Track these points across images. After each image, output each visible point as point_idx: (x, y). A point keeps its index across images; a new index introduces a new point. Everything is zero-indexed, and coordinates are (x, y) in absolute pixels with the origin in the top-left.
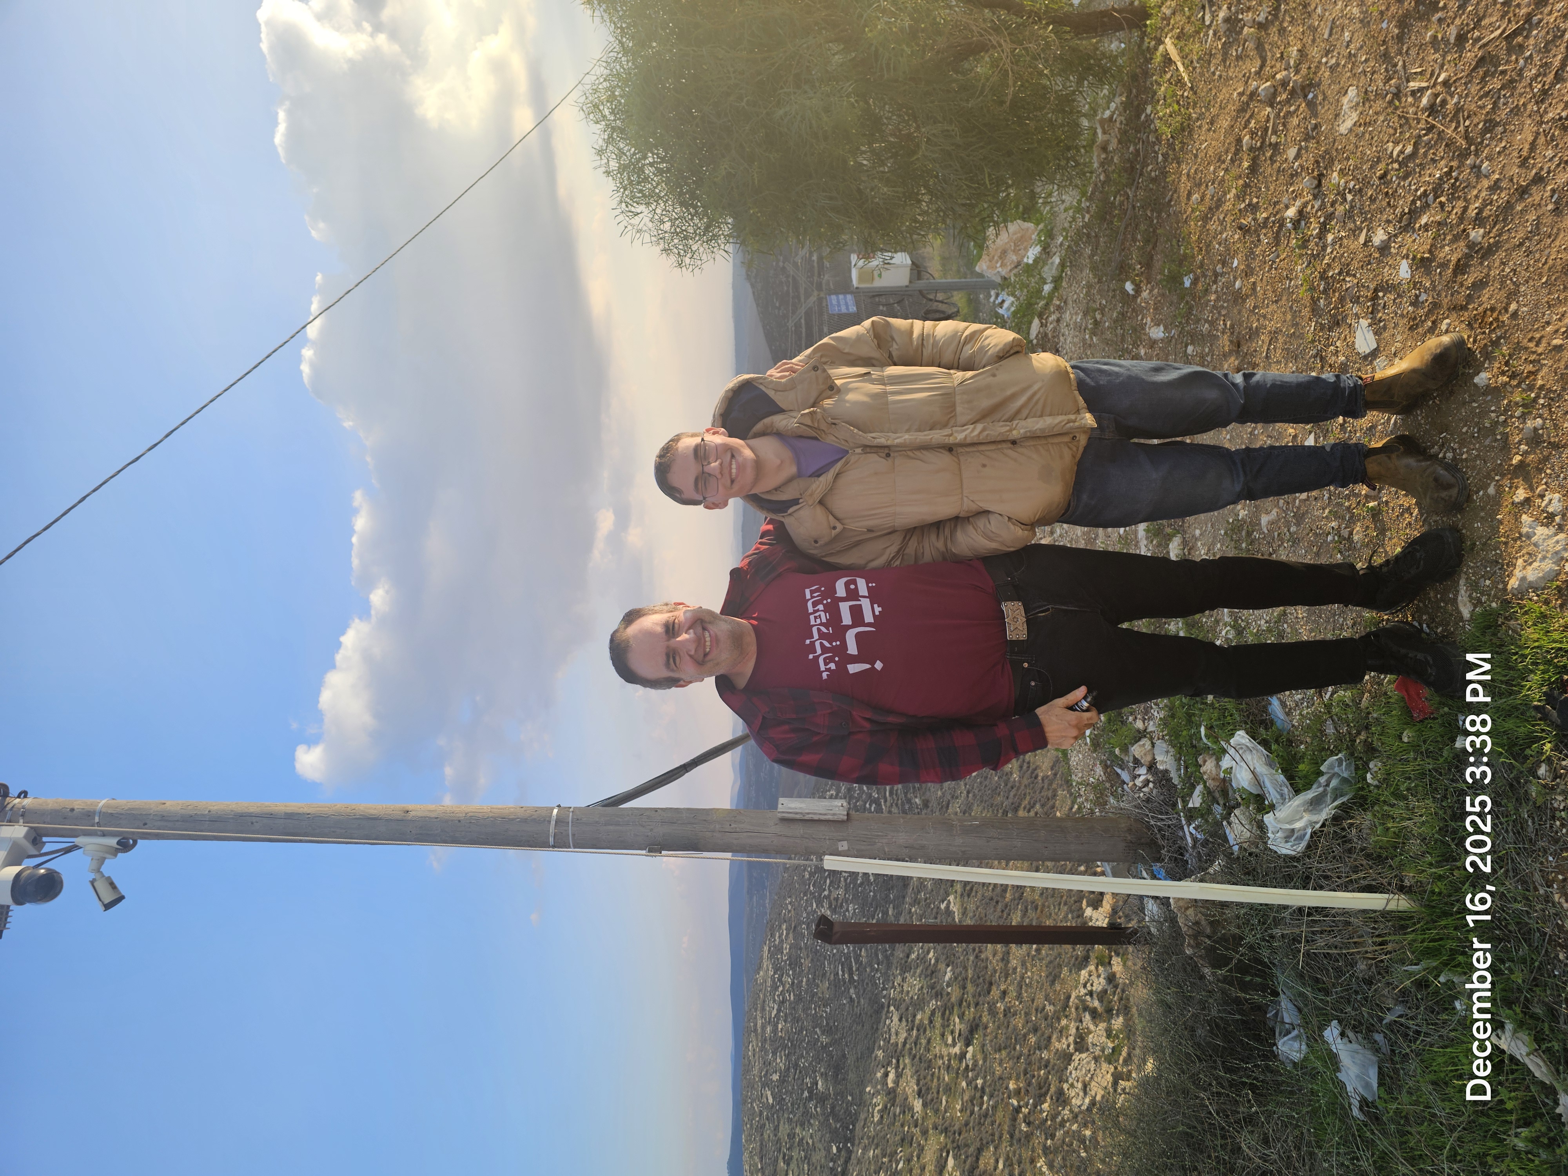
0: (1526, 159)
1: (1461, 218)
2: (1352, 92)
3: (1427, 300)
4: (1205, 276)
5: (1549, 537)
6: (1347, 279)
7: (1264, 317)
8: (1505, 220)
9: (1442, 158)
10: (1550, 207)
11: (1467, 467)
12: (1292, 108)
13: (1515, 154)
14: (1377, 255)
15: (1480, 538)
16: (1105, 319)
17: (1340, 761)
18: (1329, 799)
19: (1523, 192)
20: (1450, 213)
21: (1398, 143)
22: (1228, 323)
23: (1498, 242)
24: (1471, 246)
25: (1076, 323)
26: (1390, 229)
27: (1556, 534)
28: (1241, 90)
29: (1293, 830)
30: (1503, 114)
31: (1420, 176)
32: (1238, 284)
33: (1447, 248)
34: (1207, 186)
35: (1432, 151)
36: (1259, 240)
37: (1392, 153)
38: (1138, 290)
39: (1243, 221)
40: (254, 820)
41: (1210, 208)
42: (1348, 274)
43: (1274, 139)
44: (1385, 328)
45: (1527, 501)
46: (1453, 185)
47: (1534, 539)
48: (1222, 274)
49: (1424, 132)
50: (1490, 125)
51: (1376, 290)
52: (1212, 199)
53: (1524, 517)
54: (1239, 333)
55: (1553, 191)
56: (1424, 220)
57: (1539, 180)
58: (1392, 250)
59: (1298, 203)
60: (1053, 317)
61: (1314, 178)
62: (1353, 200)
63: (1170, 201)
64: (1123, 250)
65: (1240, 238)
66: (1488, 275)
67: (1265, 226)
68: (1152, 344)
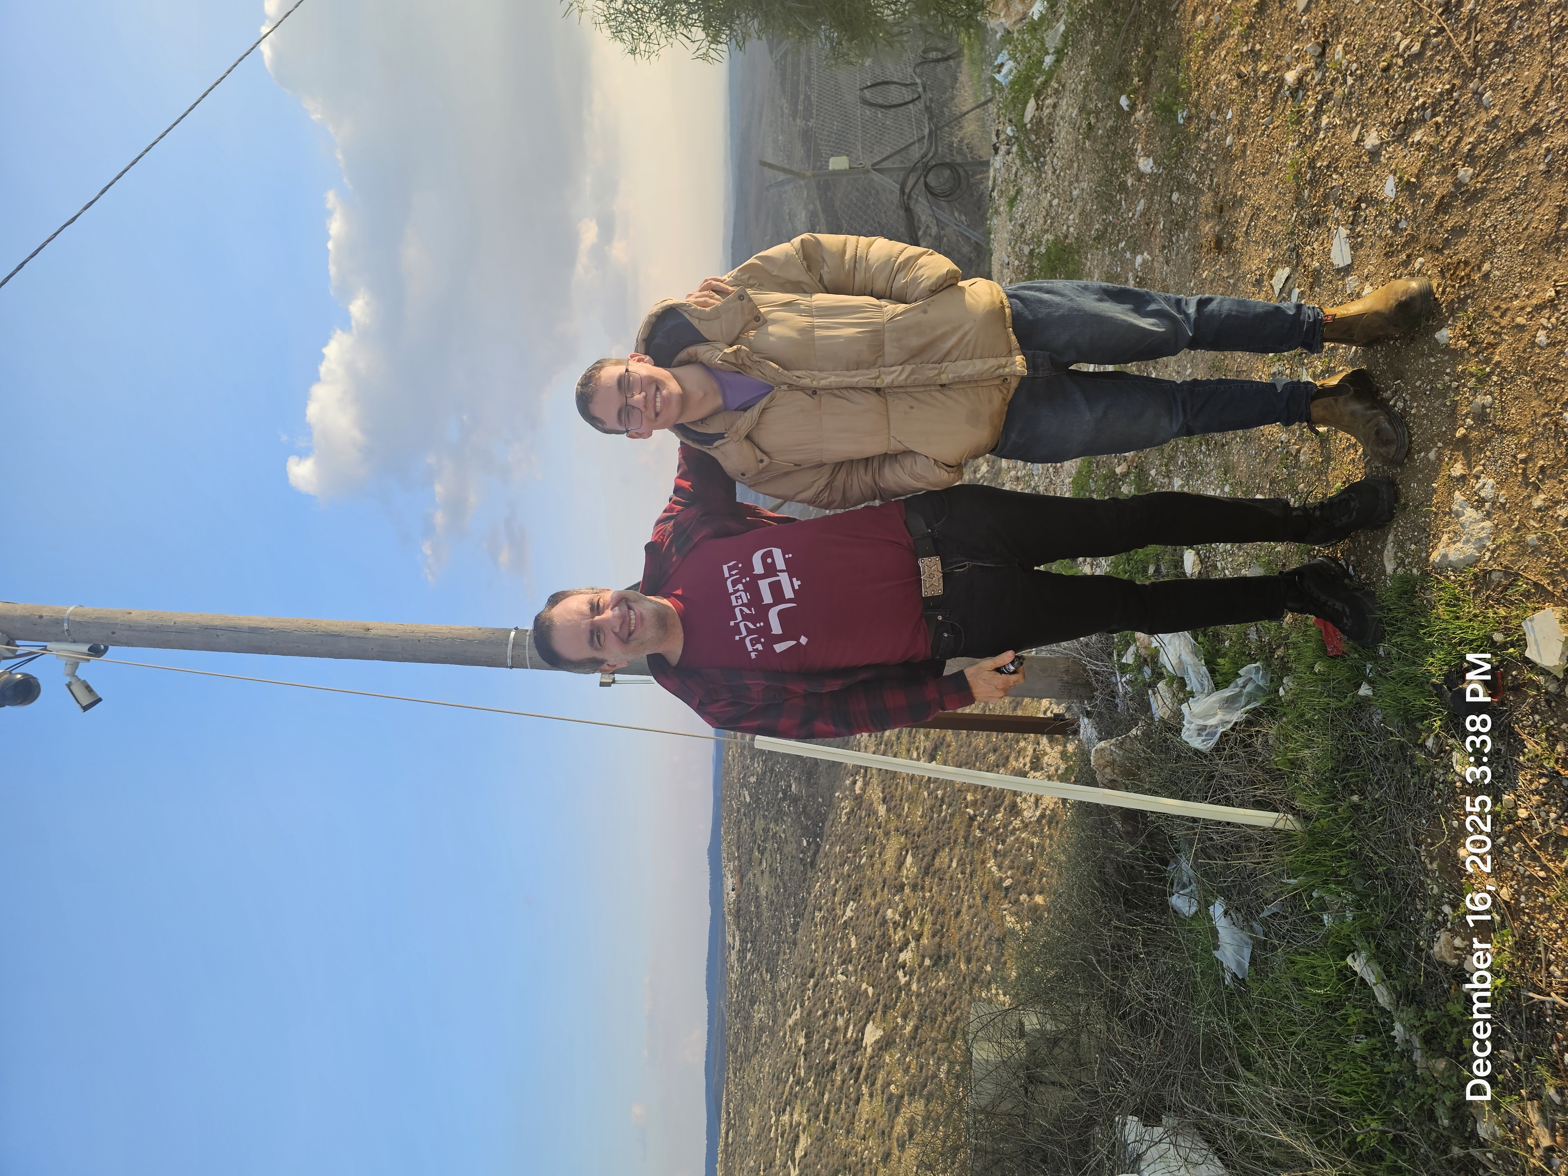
0: (1528, 103)
1: (1454, 150)
3: (1406, 229)
4: (1199, 118)
5: (1477, 521)
6: (1334, 176)
7: (1250, 186)
8: (1496, 166)
9: (1447, 70)
10: (1542, 167)
11: (1414, 423)
13: (1519, 92)
14: (1366, 159)
15: (1414, 500)
16: (1099, 125)
17: (1257, 669)
18: (1243, 700)
19: (1519, 140)
20: (1444, 138)
21: (1407, 35)
22: (1215, 180)
23: (1484, 189)
24: (1458, 184)
25: (1071, 116)
26: (1384, 133)
27: (1483, 520)
29: (1206, 726)
30: (1515, 39)
31: (1422, 82)
32: (1229, 140)
33: (1434, 178)
34: (1213, 9)
35: (1438, 58)
36: (1256, 96)
37: (1398, 45)
38: (1133, 107)
39: (1242, 68)
40: (219, 632)
41: (1213, 39)
42: (1335, 170)
44: (1362, 244)
45: (1463, 477)
46: (1452, 107)
47: (1462, 519)
48: (1216, 122)
49: (1434, 31)
50: (1501, 49)
51: (1359, 200)
52: (1216, 29)
53: (1457, 493)
54: (1224, 197)
55: (1548, 150)
56: (1417, 136)
57: (1536, 131)
58: (1382, 158)
59: (1299, 68)
60: (1049, 101)
61: (1318, 44)
62: (1353, 85)
63: (1176, 11)
64: (1124, 51)
65: (1237, 87)
66: (1468, 223)
67: (1264, 82)
68: (1140, 176)
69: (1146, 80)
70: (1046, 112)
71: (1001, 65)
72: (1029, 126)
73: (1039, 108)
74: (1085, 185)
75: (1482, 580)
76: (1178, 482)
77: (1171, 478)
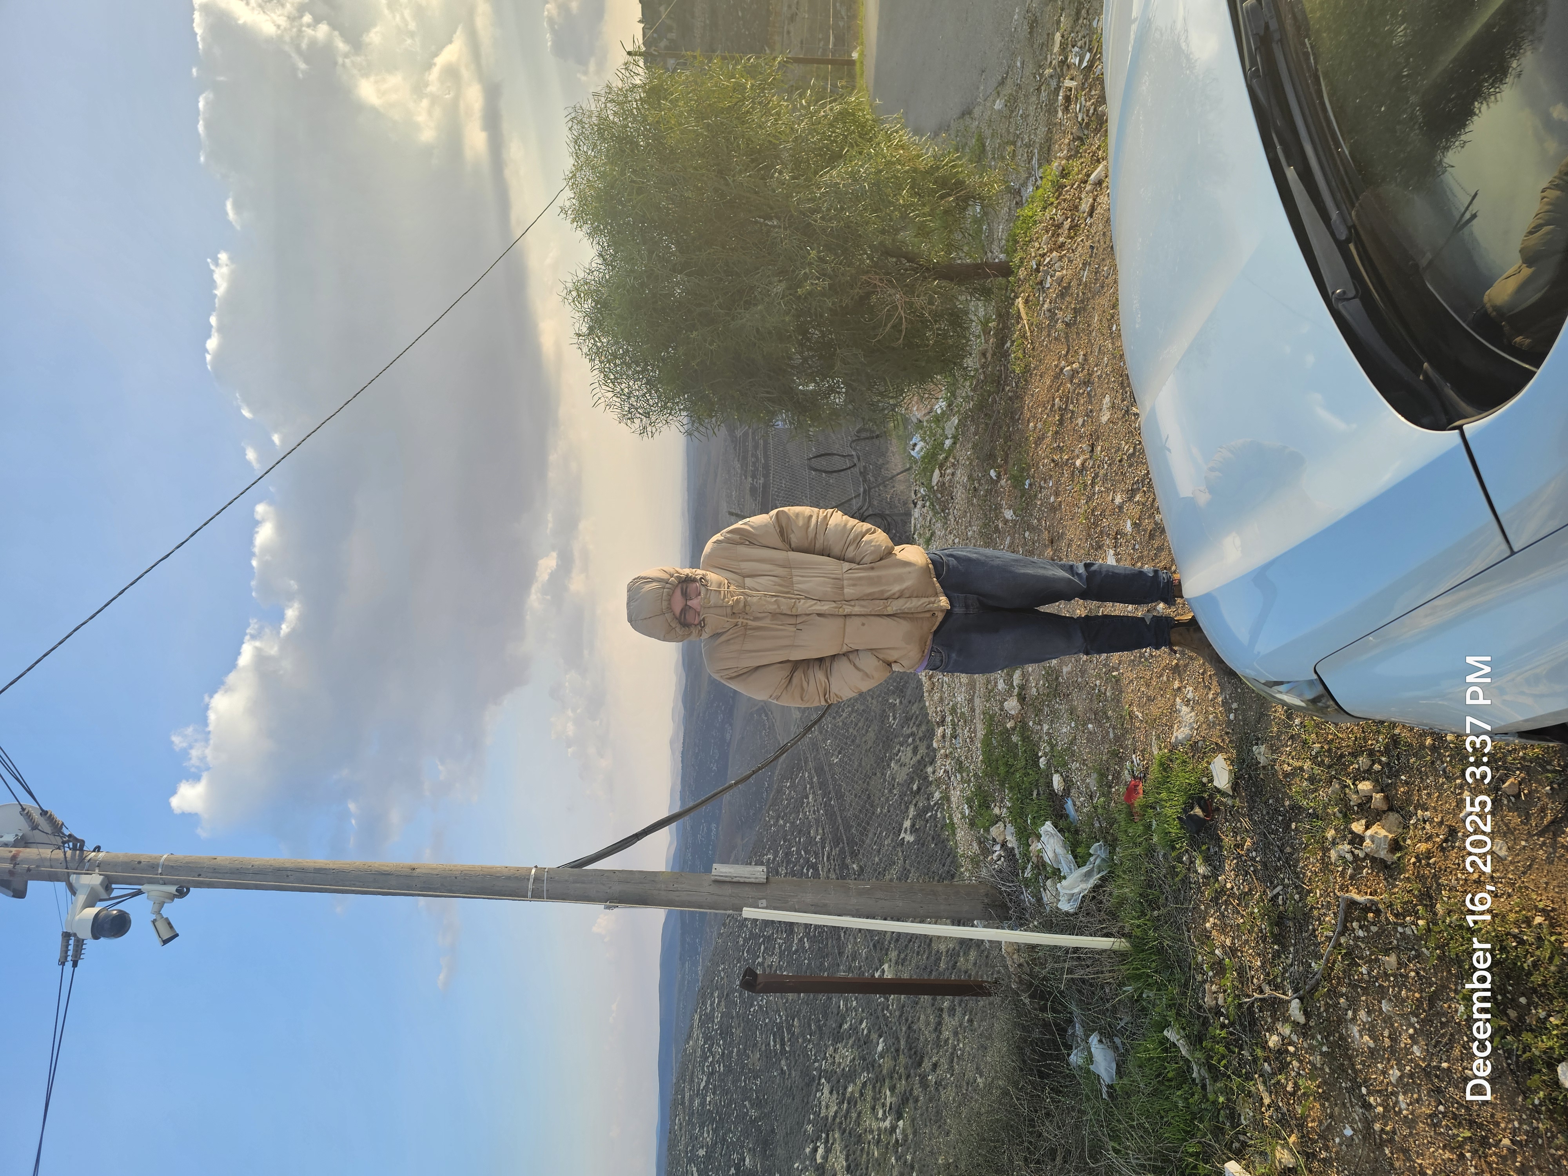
2: (1107, 399)
3: (1139, 549)
4: (1036, 485)
5: (1188, 713)
6: (1104, 520)
7: (1066, 527)
12: (1081, 391)
14: (1117, 510)
16: (980, 488)
17: (1100, 846)
18: (1094, 873)
20: (1148, 499)
21: (1127, 443)
24: (1156, 524)
25: (963, 481)
26: (1123, 496)
27: (1191, 712)
28: (1056, 363)
29: (1073, 895)
31: (1136, 469)
32: (1052, 499)
34: (1038, 420)
36: (1063, 473)
37: (1124, 448)
38: (999, 477)
39: (1055, 456)
41: (1039, 437)
42: (1104, 517)
43: (1071, 407)
45: (1179, 688)
46: (1149, 483)
47: (1182, 713)
48: (1044, 488)
49: (1137, 443)
51: (1117, 534)
52: (1040, 432)
53: (1178, 699)
54: (1053, 534)
56: (1137, 498)
58: (1124, 510)
59: (1082, 458)
60: (948, 472)
61: (1089, 445)
62: (1107, 469)
63: (1019, 419)
64: (992, 441)
65: (1053, 467)
66: (1163, 545)
67: (1066, 465)
68: (1006, 522)
69: (1006, 460)
70: (948, 478)
71: (915, 445)
72: (936, 488)
73: (942, 475)
74: (975, 528)
75: (1194, 746)
76: (1046, 727)
77: (1042, 725)
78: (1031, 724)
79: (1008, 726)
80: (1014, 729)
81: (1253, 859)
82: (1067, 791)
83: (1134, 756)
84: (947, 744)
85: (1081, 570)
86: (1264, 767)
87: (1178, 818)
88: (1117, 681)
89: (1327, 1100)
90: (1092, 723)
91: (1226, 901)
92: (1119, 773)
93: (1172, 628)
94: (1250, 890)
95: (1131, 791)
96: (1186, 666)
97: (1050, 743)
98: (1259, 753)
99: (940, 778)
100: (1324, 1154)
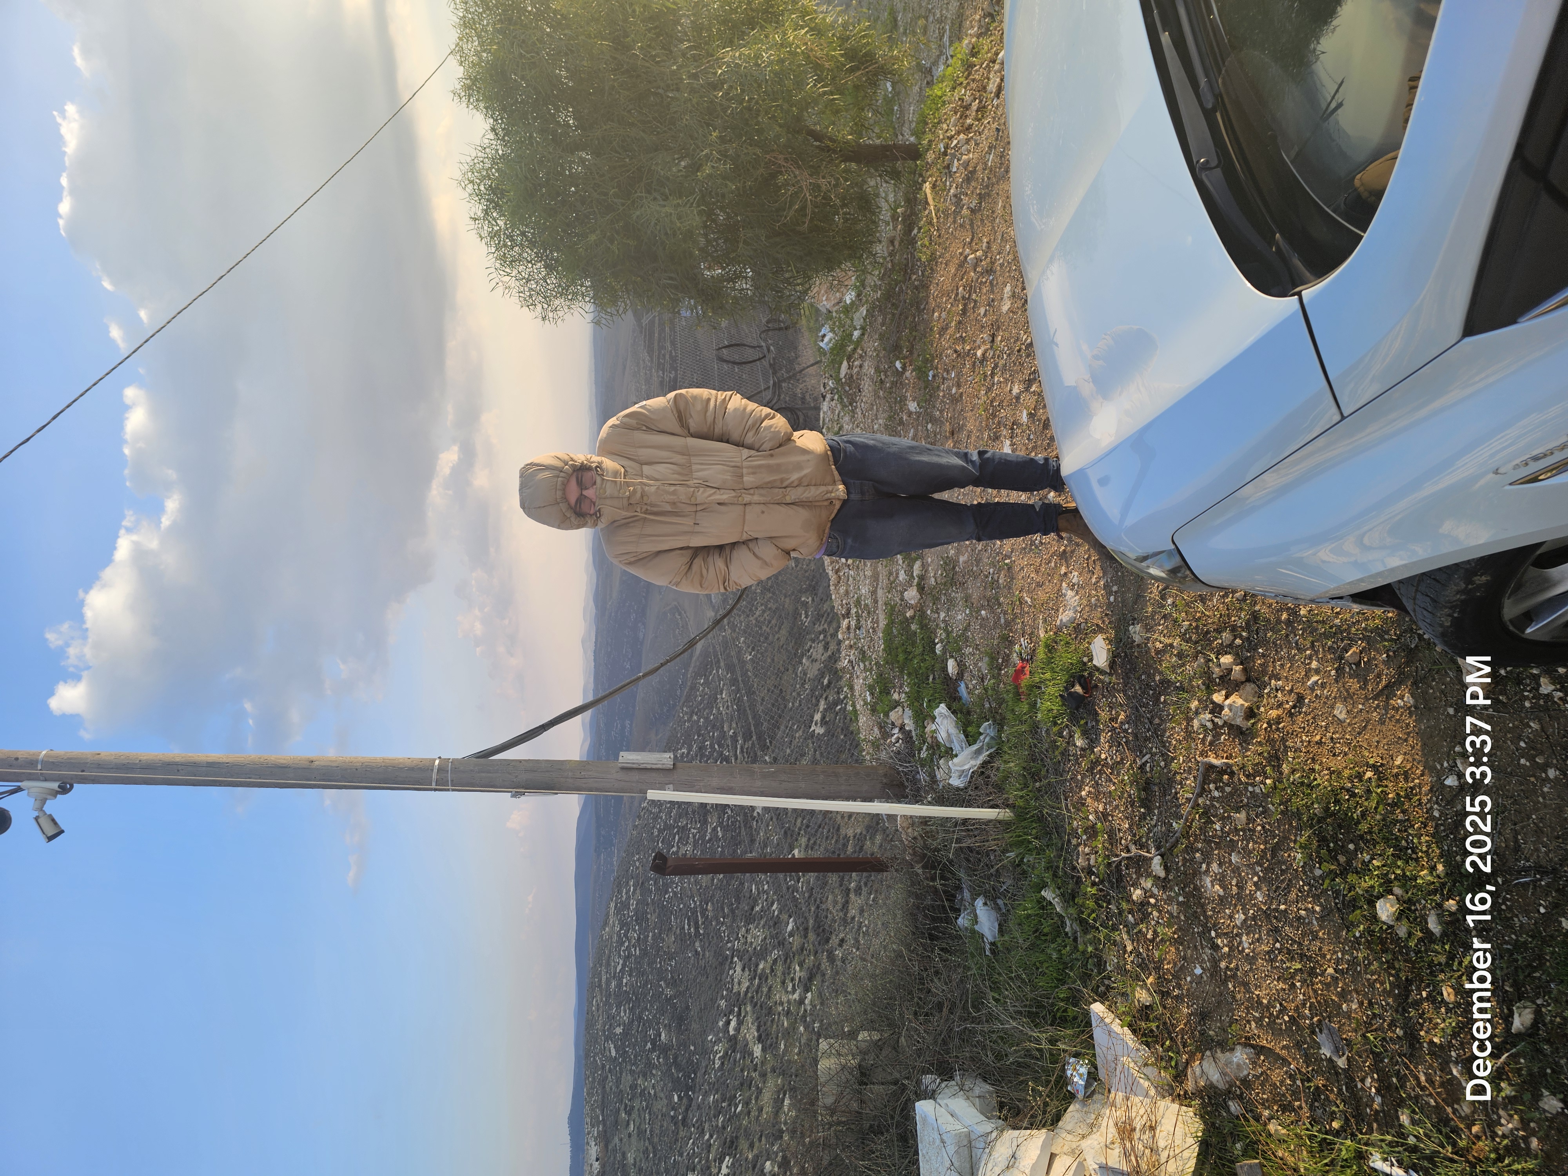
2: (1008, 288)
4: (939, 377)
5: (1073, 597)
6: (1002, 411)
12: (984, 280)
14: (1014, 401)
16: (886, 380)
17: (990, 725)
18: (983, 750)
21: (1025, 334)
22: (949, 415)
25: (870, 373)
26: (1021, 387)
27: (1075, 595)
28: (961, 250)
29: (963, 771)
31: (1033, 360)
32: (954, 391)
33: (1041, 411)
34: (942, 310)
36: (965, 364)
38: (904, 369)
39: (957, 347)
41: (943, 328)
42: (1002, 408)
43: (974, 296)
45: (1065, 574)
47: (1067, 597)
48: (947, 379)
51: (1013, 424)
52: (944, 322)
53: (1064, 583)
58: (1021, 400)
59: (983, 349)
60: (856, 363)
61: (991, 334)
62: (1006, 359)
63: (924, 309)
64: (898, 331)
65: (955, 358)
67: (968, 356)
68: (910, 414)
69: (911, 352)
70: (855, 370)
71: (824, 336)
72: (844, 380)
73: (850, 367)
74: (881, 421)
75: (1077, 629)
76: (942, 615)
77: (938, 613)
78: (929, 612)
79: (908, 615)
80: (913, 618)
81: (1126, 731)
82: (960, 675)
83: (1022, 639)
84: (852, 635)
85: (975, 457)
86: (1138, 646)
87: (1060, 695)
88: (1009, 569)
89: (1182, 944)
90: (985, 610)
91: (1100, 770)
92: (1008, 656)
93: (1060, 514)
94: (1122, 759)
95: (1020, 672)
96: (1073, 552)
97: (946, 630)
98: (1135, 632)
99: (844, 668)
100: (1176, 992)
